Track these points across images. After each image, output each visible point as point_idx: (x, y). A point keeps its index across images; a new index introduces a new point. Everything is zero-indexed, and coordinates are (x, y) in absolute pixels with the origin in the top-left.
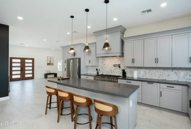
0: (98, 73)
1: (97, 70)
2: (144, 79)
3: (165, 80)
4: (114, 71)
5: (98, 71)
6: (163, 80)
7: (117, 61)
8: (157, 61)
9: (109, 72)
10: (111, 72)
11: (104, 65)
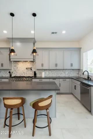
0: (11, 76)
1: (10, 72)
2: (48, 77)
3: (60, 77)
4: (26, 73)
5: (11, 74)
6: (59, 77)
7: (29, 65)
8: (56, 65)
9: (22, 74)
11: (17, 68)
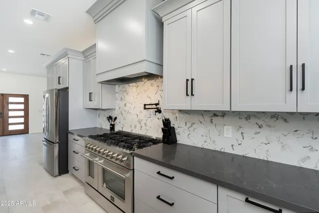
5: (113, 123)
7: (152, 93)
9: (135, 127)
10: (138, 126)
